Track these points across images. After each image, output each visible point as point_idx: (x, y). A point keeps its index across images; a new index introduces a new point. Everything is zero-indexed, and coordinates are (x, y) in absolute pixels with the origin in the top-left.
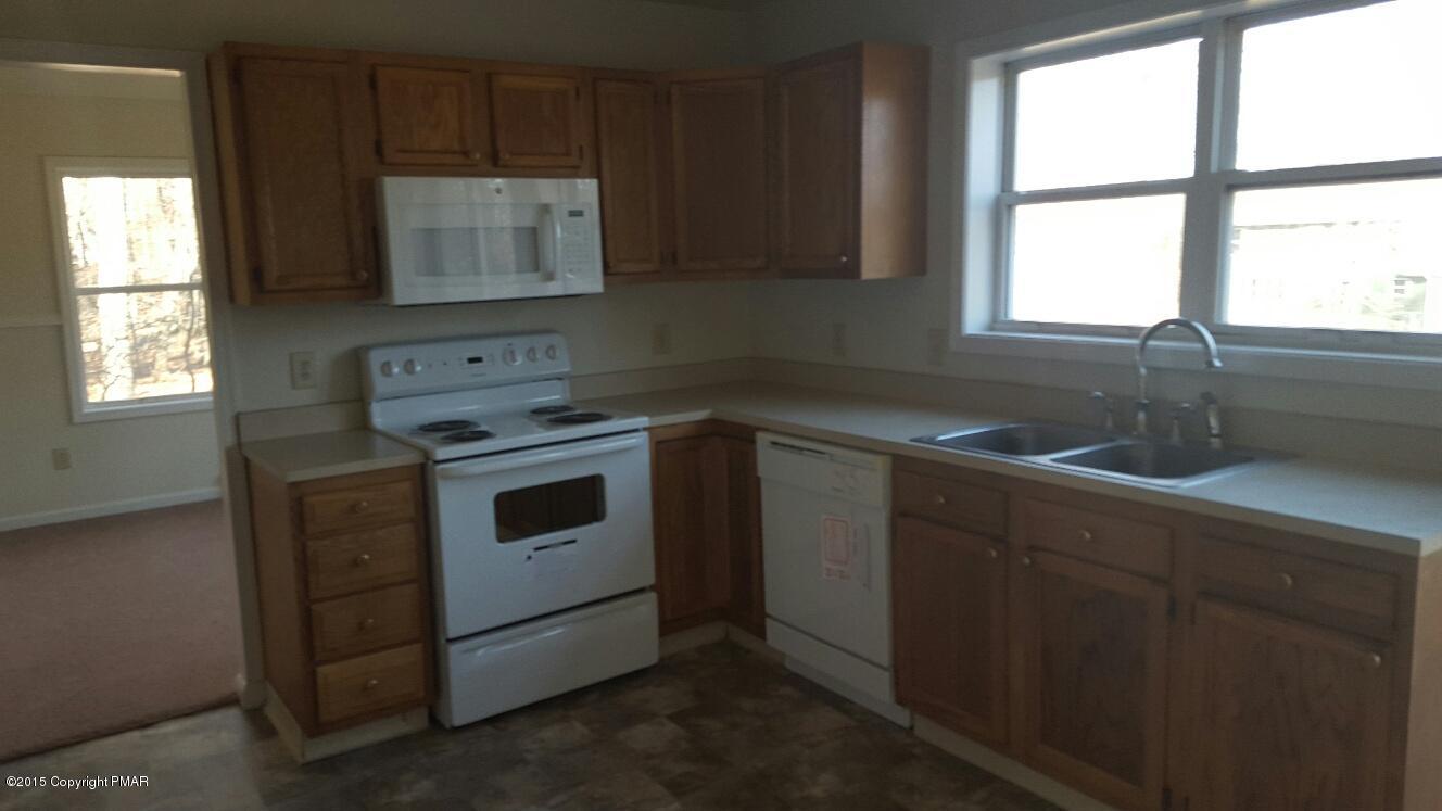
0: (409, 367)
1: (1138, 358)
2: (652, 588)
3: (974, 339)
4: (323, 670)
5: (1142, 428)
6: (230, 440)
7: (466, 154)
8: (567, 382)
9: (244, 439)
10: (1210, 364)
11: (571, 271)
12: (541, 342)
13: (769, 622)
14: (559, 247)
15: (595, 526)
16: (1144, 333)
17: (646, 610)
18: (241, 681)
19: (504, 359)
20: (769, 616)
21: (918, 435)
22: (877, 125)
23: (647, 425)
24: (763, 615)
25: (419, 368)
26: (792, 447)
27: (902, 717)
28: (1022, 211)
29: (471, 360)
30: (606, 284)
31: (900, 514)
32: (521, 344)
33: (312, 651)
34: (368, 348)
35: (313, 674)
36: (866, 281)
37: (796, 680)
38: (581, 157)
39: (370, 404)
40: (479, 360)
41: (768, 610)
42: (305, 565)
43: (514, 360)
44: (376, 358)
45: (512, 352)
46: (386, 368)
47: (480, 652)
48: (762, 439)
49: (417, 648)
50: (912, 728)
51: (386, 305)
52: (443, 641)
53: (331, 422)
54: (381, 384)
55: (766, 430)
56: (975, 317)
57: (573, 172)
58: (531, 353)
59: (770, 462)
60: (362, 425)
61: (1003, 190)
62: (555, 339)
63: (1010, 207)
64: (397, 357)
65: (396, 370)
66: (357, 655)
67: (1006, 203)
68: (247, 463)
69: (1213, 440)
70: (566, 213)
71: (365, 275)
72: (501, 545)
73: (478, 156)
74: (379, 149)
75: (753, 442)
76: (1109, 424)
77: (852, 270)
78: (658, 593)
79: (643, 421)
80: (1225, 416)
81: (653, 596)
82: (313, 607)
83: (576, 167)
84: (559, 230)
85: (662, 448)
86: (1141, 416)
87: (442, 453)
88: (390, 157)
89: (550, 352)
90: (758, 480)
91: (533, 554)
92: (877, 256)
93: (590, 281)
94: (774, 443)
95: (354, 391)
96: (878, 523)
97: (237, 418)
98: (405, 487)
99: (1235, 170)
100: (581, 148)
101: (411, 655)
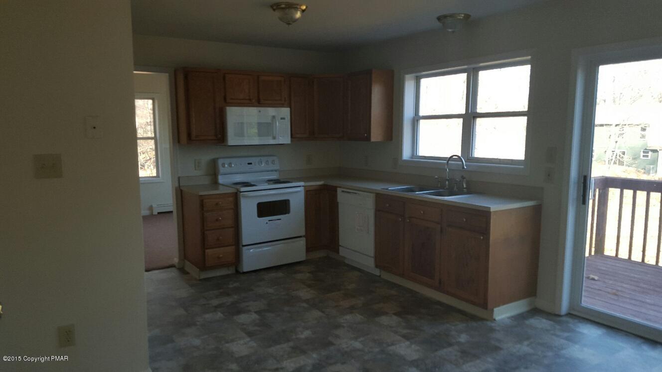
0: (230, 165)
1: (446, 166)
2: (304, 236)
3: (405, 160)
4: (207, 251)
5: (447, 187)
6: (177, 185)
7: (250, 100)
8: (278, 172)
9: (181, 185)
10: (463, 168)
11: (281, 136)
12: (270, 159)
13: (340, 248)
14: (277, 128)
15: (287, 215)
16: (448, 159)
17: (302, 242)
18: (176, 260)
19: (259, 164)
20: (340, 246)
21: (383, 187)
22: (377, 94)
23: (303, 185)
24: (339, 246)
25: (233, 165)
26: (348, 192)
27: (377, 272)
28: (422, 122)
29: (249, 164)
30: (292, 141)
31: (378, 211)
32: (264, 159)
33: (204, 245)
34: (218, 159)
35: (204, 252)
36: (373, 142)
37: (348, 265)
38: (285, 101)
39: (218, 176)
40: (251, 164)
41: (340, 244)
42: (203, 220)
43: (262, 164)
44: (220, 162)
45: (261, 162)
46: (223, 165)
47: (251, 250)
48: (339, 190)
49: (233, 247)
50: (380, 276)
51: (225, 145)
52: (241, 247)
53: (206, 181)
54: (222, 170)
55: (340, 187)
56: (406, 154)
57: (282, 106)
58: (267, 163)
59: (341, 197)
60: (215, 183)
61: (415, 115)
62: (275, 158)
63: (418, 121)
64: (227, 161)
65: (226, 166)
66: (216, 248)
67: (416, 119)
68: (181, 191)
69: (465, 189)
70: (280, 118)
71: (220, 136)
72: (258, 218)
73: (254, 101)
74: (225, 99)
75: (336, 191)
76: (439, 185)
77: (368, 139)
78: (306, 237)
79: (302, 184)
80: (467, 183)
81: (304, 239)
82: (205, 232)
83: (283, 104)
84: (277, 123)
85: (309, 193)
86: (447, 182)
87: (243, 189)
88: (228, 101)
89: (273, 162)
90: (338, 203)
91: (268, 222)
92: (376, 134)
93: (286, 139)
94: (343, 191)
95: (213, 172)
96: (371, 214)
97: (179, 178)
98: (231, 199)
99: (476, 112)
100: (285, 98)
101: (231, 249)
